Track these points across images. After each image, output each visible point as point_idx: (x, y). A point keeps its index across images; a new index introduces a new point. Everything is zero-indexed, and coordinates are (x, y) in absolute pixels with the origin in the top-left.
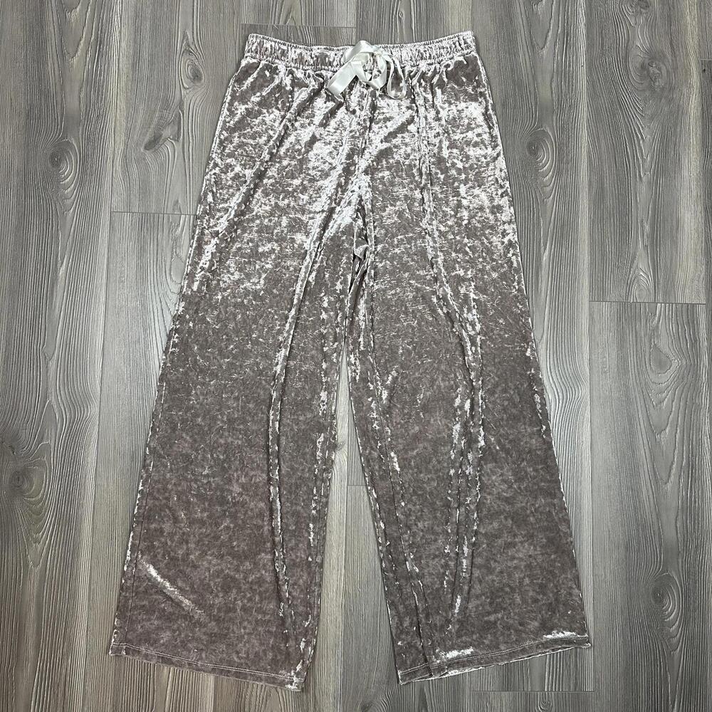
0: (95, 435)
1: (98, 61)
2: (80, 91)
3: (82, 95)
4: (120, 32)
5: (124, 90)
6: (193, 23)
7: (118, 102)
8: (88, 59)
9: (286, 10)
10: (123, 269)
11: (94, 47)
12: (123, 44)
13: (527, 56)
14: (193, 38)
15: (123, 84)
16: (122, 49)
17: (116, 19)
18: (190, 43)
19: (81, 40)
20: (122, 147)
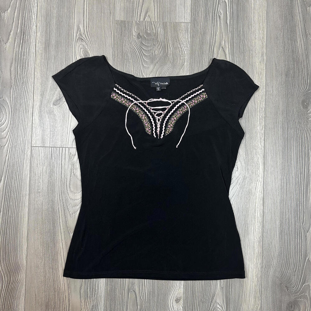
0: (23, 291)
1: (22, 46)
2: (11, 66)
3: (13, 69)
4: (36, 26)
5: (39, 65)
6: (84, 20)
7: (36, 73)
8: (16, 45)
9: (145, 11)
10: (39, 184)
11: (19, 36)
12: (39, 34)
13: (302, 42)
14: (84, 30)
15: (38, 61)
16: (37, 37)
17: (34, 17)
18: (82, 34)
19: (11, 32)
20: (38, 104)
